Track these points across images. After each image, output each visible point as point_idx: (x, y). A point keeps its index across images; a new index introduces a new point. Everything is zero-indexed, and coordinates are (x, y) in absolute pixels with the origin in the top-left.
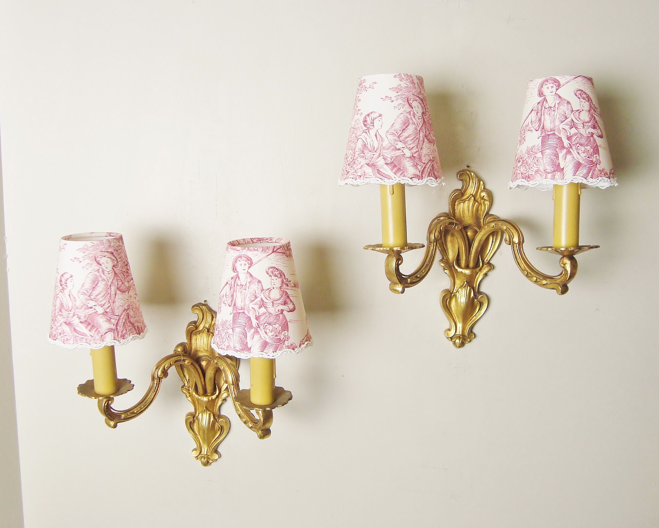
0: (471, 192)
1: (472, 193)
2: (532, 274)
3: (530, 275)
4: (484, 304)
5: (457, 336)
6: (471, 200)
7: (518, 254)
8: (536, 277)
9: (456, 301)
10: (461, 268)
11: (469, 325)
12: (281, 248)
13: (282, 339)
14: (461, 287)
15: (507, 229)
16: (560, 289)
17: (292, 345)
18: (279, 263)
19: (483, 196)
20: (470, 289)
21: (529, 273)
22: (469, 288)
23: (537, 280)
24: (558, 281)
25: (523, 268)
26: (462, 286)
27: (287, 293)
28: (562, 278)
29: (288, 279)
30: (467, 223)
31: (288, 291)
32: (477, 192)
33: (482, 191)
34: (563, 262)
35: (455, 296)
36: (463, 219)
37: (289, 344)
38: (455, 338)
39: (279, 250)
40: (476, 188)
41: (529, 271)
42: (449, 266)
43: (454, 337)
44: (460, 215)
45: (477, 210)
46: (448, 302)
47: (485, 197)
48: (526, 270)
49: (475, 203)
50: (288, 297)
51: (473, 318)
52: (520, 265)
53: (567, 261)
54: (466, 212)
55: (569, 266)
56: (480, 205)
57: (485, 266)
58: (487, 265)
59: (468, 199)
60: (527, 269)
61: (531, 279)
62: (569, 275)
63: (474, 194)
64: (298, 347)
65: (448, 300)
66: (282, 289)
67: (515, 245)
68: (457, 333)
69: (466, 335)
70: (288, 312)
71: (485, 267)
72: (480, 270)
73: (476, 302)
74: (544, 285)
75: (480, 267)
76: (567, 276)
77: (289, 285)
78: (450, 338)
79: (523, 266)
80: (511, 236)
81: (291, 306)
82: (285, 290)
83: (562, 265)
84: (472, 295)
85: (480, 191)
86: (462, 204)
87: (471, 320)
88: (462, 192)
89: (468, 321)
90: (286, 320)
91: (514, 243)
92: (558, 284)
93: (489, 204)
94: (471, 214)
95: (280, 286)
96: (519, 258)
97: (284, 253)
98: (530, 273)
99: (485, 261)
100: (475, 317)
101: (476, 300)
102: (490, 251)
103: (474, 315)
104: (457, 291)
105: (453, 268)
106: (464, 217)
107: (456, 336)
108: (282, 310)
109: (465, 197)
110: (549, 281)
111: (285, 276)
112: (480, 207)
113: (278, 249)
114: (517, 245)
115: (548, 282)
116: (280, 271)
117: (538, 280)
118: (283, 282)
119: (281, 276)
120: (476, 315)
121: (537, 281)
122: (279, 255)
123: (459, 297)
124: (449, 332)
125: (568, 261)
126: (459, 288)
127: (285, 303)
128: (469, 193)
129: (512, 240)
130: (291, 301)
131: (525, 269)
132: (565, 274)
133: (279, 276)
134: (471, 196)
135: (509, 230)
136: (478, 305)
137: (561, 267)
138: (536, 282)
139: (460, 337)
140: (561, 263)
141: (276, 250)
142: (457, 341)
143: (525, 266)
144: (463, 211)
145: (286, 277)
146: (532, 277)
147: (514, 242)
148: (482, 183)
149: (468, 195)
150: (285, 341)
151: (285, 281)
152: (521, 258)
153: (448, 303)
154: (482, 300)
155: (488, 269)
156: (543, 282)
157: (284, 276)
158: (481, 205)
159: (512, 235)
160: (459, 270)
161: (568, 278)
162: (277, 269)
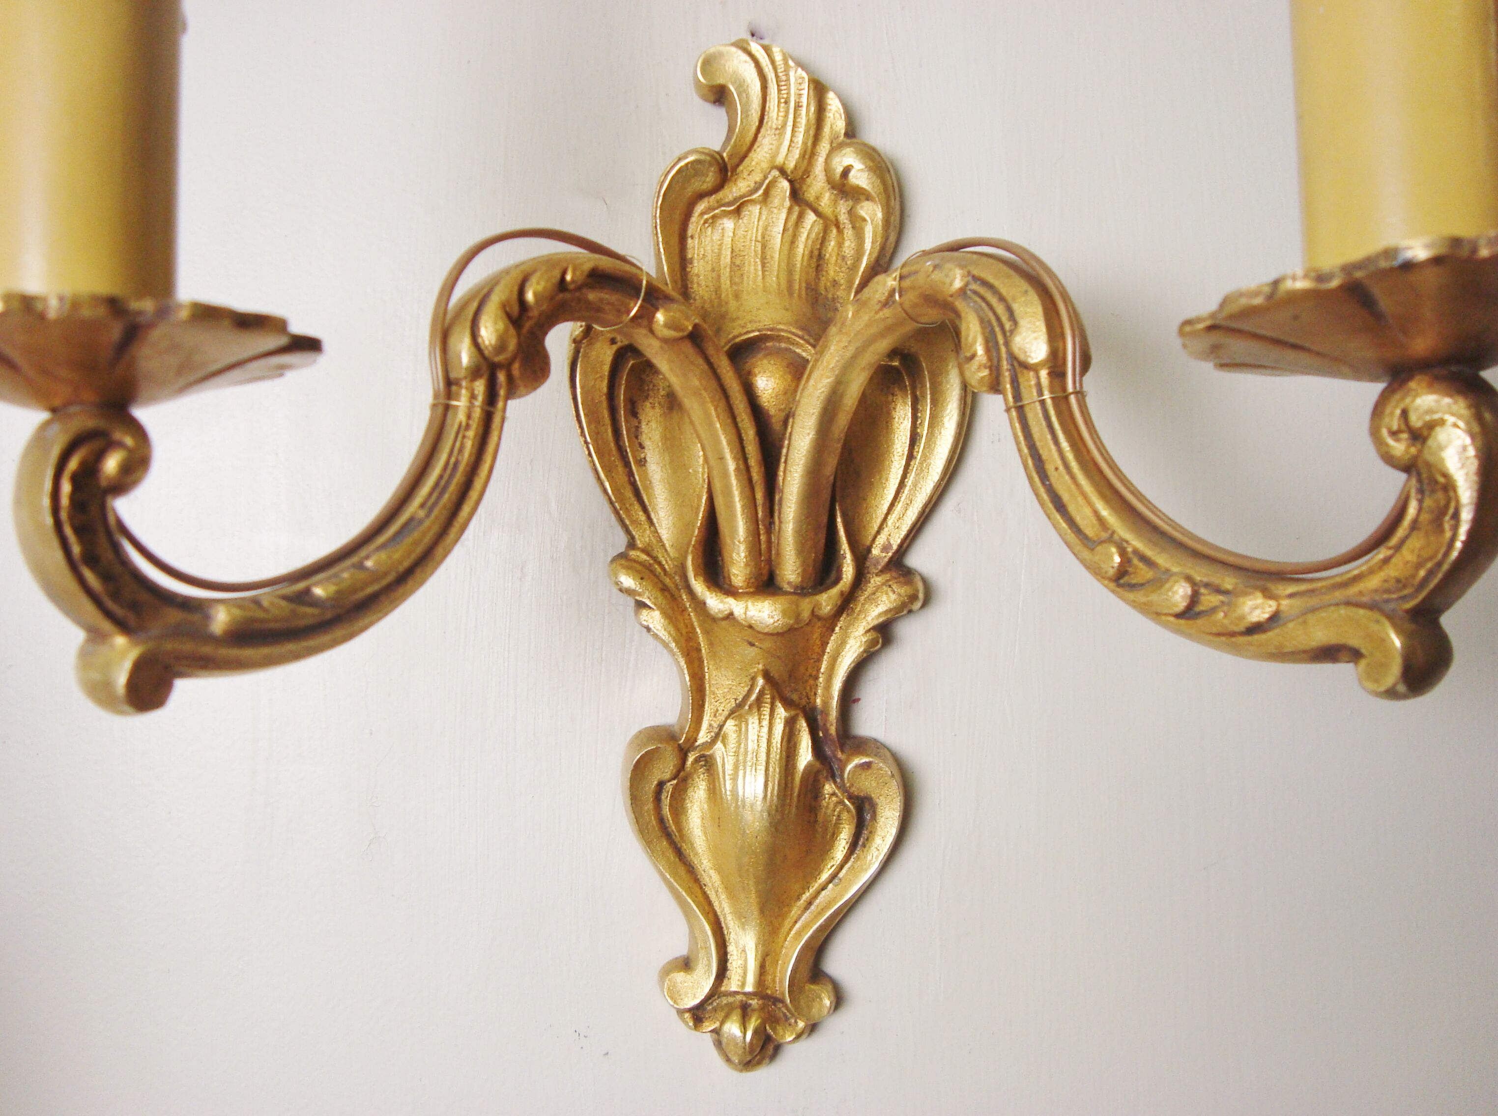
0: (774, 156)
1: (780, 160)
2: (1162, 560)
3: (1144, 573)
4: (879, 810)
5: (731, 999)
6: (776, 202)
7: (1049, 437)
8: (1189, 579)
9: (714, 791)
10: (730, 591)
11: (799, 934)
14: (737, 711)
15: (974, 286)
16: (1397, 643)
19: (840, 170)
20: (790, 724)
21: (1135, 561)
22: (781, 713)
23: (1194, 599)
24: (1374, 582)
25: (1090, 532)
26: (740, 706)
28: (1408, 555)
30: (750, 327)
32: (809, 155)
33: (836, 148)
34: (1405, 413)
35: (707, 762)
36: (733, 304)
38: (721, 1015)
40: (801, 130)
41: (1136, 543)
42: (664, 589)
43: (715, 1010)
44: (718, 290)
45: (817, 259)
46: (666, 801)
47: (852, 174)
48: (1111, 539)
49: (801, 217)
51: (823, 893)
52: (1071, 508)
53: (1437, 402)
54: (752, 267)
55: (1468, 440)
56: (835, 231)
57: (875, 581)
58: (887, 576)
59: (761, 192)
60: (1123, 532)
61: (1154, 597)
62: (1467, 516)
63: (791, 165)
65: (669, 787)
67: (1028, 381)
68: (732, 984)
69: (778, 995)
71: (878, 588)
72: (847, 603)
73: (834, 799)
74: (1255, 629)
75: (842, 583)
76: (1448, 534)
78: (690, 1010)
79: (1088, 511)
80: (997, 329)
83: (1399, 447)
84: (805, 756)
85: (824, 147)
86: (728, 224)
87: (810, 903)
88: (725, 155)
89: (795, 911)
91: (1020, 365)
92: (1372, 607)
93: (880, 215)
94: (778, 277)
96: (1061, 468)
98: (1144, 559)
99: (875, 551)
100: (831, 886)
101: (829, 788)
102: (903, 497)
103: (825, 876)
104: (718, 735)
105: (684, 597)
106: (737, 296)
107: (725, 1000)
109: (740, 187)
110: (1291, 596)
112: (832, 244)
114: (1044, 374)
115: (1285, 603)
117: (1209, 600)
120: (841, 875)
121: (1199, 608)
123: (729, 768)
124: (680, 977)
125: (1447, 400)
126: (726, 713)
128: (765, 165)
129: (1003, 350)
131: (1104, 535)
132: (1425, 517)
134: (775, 173)
135: (982, 291)
136: (845, 816)
137: (1389, 459)
138: (1189, 612)
139: (745, 1011)
140: (1384, 432)
142: (733, 1028)
143: (1105, 513)
144: (736, 267)
146: (1161, 579)
147: (1022, 357)
148: (833, 103)
149: (758, 177)
152: (1074, 465)
153: (666, 811)
154: (867, 785)
155: (893, 597)
156: (1246, 609)
158: (840, 231)
159: (1004, 318)
160: (716, 603)
161: (1458, 545)
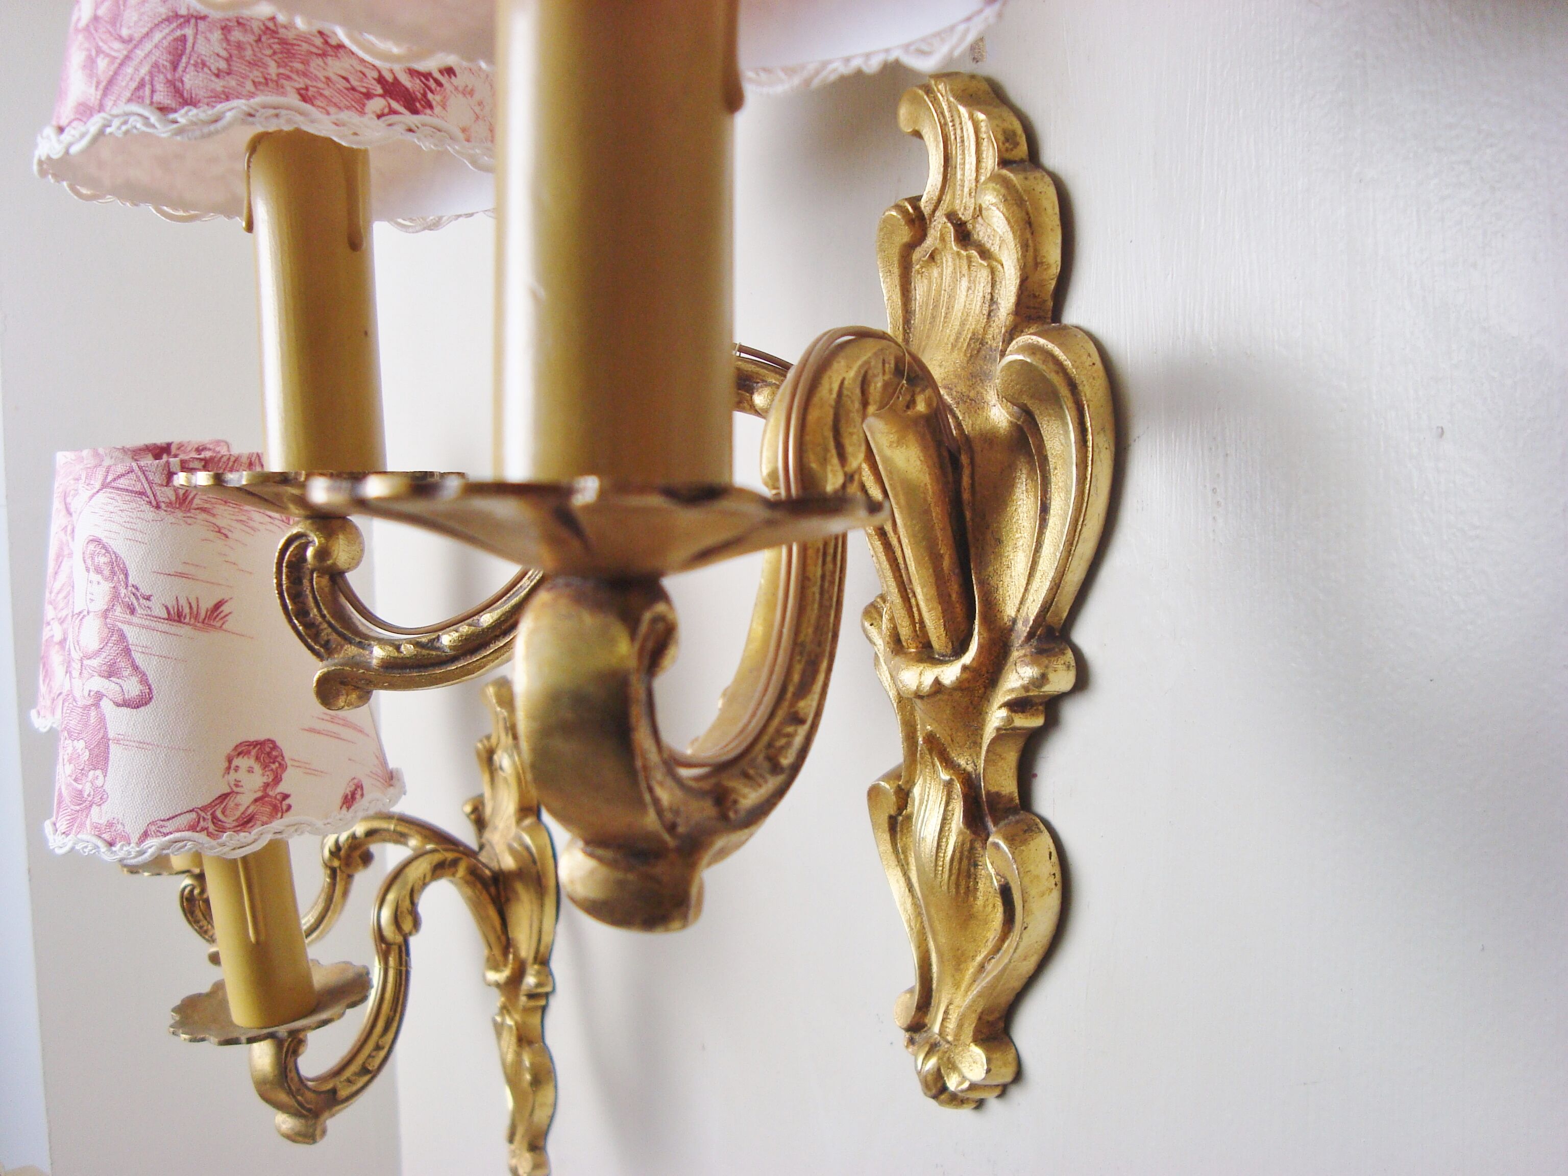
12: (132, 476)
13: (85, 796)
17: (110, 825)
18: (115, 527)
20: (951, 787)
22: (941, 775)
27: (122, 637)
29: (137, 589)
31: (131, 634)
33: (984, 183)
37: (103, 821)
39: (122, 481)
46: (899, 834)
49: (970, 261)
50: (127, 651)
57: (1015, 655)
58: (1023, 652)
64: (134, 839)
65: (899, 822)
66: (108, 620)
70: (115, 707)
71: (1018, 663)
75: (968, 654)
77: (139, 611)
81: (133, 688)
82: (119, 624)
84: (957, 822)
90: (106, 732)
95: (106, 607)
97: (142, 494)
99: (1019, 624)
101: (987, 859)
107: (929, 1034)
108: (97, 692)
111: (126, 576)
113: (119, 477)
116: (113, 556)
118: (115, 596)
119: (113, 573)
122: (118, 497)
127: (111, 672)
130: (136, 668)
133: (107, 572)
134: (943, 219)
141: (114, 480)
145: (131, 581)
150: (91, 806)
151: (123, 591)
153: (900, 843)
154: (1001, 865)
157: (122, 577)
162: (104, 547)
